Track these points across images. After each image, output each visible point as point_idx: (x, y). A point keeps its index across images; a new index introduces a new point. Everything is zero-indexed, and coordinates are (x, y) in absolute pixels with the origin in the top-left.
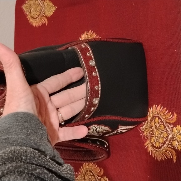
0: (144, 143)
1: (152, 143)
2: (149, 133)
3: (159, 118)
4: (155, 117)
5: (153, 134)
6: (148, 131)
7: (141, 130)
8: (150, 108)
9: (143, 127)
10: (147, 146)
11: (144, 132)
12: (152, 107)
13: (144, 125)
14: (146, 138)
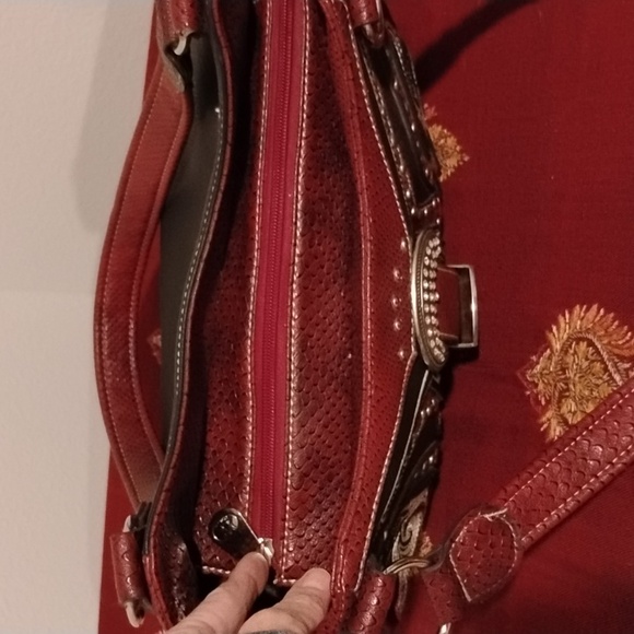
0: (537, 416)
1: (562, 416)
2: (555, 386)
3: (590, 344)
4: (579, 340)
5: (568, 390)
6: (551, 382)
7: (527, 380)
8: (564, 315)
9: (535, 371)
10: (545, 426)
11: (536, 385)
12: (570, 313)
13: (538, 363)
14: (543, 403)
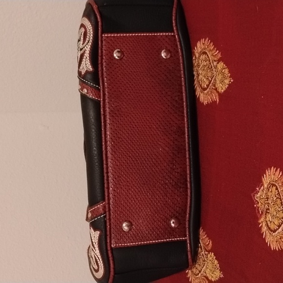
0: (258, 219)
1: (266, 221)
2: (265, 206)
3: (277, 189)
4: (273, 185)
5: (269, 209)
6: (263, 203)
7: (255, 199)
8: (268, 170)
9: (258, 196)
10: (261, 225)
11: (258, 203)
12: (270, 170)
13: (259, 192)
14: (260, 213)
